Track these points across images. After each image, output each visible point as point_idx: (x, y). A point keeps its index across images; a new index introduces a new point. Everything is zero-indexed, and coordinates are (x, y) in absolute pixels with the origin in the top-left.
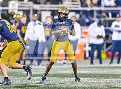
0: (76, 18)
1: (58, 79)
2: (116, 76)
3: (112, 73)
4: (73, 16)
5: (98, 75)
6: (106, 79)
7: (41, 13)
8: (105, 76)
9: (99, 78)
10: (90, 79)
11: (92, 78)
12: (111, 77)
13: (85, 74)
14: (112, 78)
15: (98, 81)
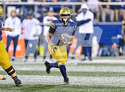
6: (49, 76)
10: (33, 76)
11: (35, 75)
13: (27, 71)
14: (56, 76)
15: (41, 79)
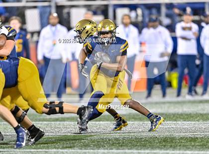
0: (130, 17)
1: (106, 125)
2: (204, 116)
3: (198, 112)
4: (126, 15)
5: (174, 115)
7: (69, 10)
8: (185, 117)
9: (175, 120)
12: (196, 118)
